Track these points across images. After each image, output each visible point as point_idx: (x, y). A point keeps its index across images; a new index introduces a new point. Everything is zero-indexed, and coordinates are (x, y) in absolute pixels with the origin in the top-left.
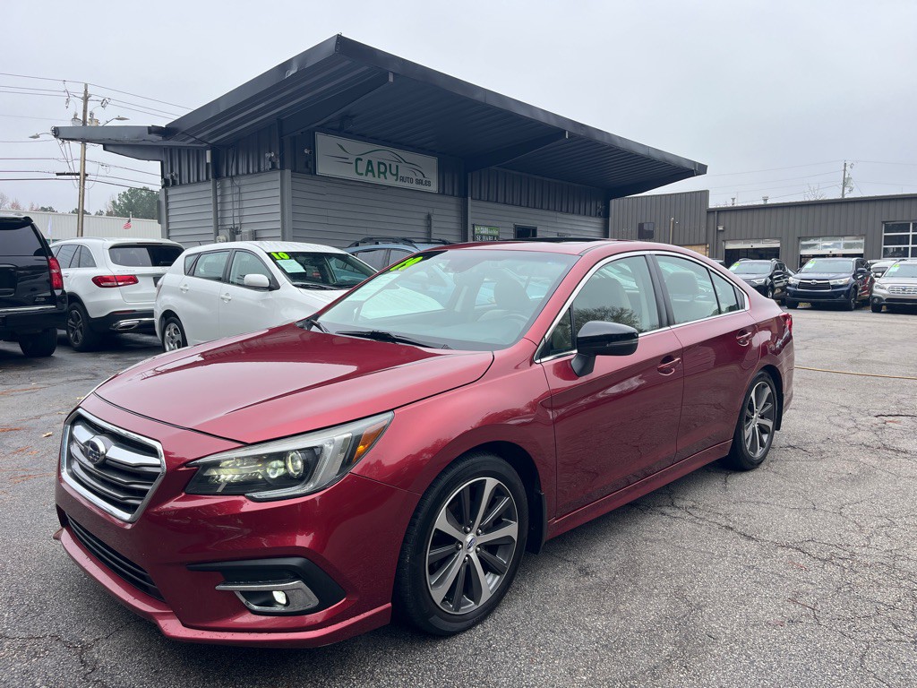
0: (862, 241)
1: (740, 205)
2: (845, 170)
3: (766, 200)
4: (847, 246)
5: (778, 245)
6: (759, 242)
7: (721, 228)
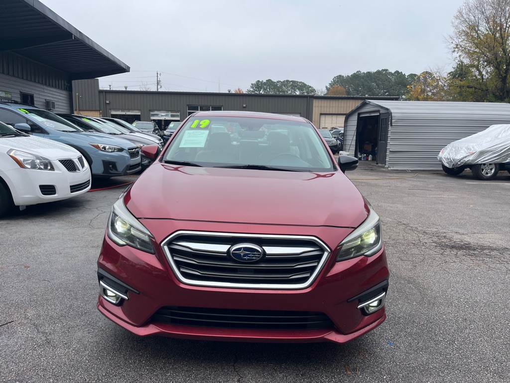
0: (179, 114)
1: (114, 89)
2: (157, 76)
3: (126, 88)
4: (172, 116)
5: (139, 114)
6: (129, 111)
7: (108, 102)
